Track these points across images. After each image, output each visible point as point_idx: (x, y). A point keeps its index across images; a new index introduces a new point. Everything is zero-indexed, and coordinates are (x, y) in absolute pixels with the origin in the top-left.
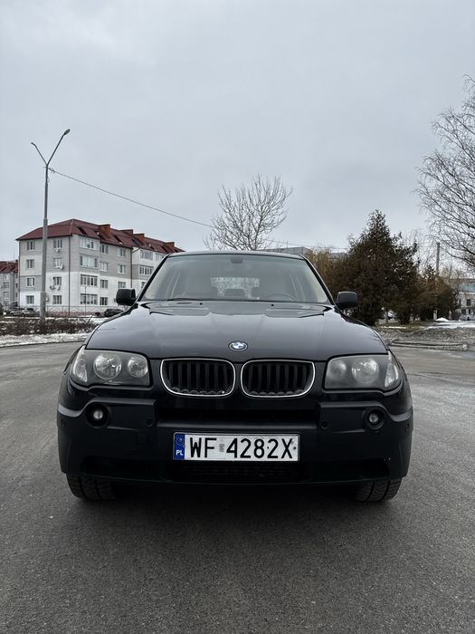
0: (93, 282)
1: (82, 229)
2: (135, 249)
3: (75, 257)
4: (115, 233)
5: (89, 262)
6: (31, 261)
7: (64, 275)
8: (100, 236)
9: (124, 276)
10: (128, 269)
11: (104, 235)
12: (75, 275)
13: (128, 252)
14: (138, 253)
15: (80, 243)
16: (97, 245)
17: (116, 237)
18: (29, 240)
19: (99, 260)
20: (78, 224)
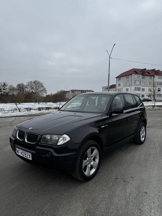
0: (139, 89)
1: (136, 71)
2: (155, 76)
3: (133, 81)
4: (148, 71)
5: (138, 83)
6: (120, 84)
7: (129, 88)
8: (142, 73)
9: (151, 87)
10: (152, 84)
11: (144, 73)
12: (133, 88)
13: (153, 77)
14: (156, 77)
15: (135, 76)
16: (141, 76)
17: (148, 73)
18: (119, 77)
19: (141, 82)
20: (135, 70)
